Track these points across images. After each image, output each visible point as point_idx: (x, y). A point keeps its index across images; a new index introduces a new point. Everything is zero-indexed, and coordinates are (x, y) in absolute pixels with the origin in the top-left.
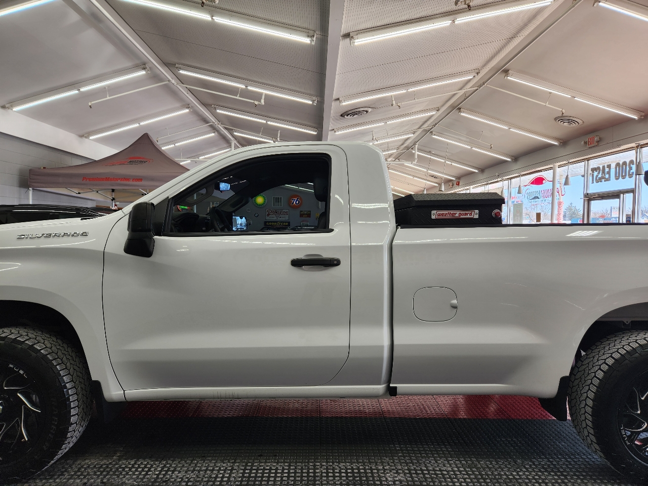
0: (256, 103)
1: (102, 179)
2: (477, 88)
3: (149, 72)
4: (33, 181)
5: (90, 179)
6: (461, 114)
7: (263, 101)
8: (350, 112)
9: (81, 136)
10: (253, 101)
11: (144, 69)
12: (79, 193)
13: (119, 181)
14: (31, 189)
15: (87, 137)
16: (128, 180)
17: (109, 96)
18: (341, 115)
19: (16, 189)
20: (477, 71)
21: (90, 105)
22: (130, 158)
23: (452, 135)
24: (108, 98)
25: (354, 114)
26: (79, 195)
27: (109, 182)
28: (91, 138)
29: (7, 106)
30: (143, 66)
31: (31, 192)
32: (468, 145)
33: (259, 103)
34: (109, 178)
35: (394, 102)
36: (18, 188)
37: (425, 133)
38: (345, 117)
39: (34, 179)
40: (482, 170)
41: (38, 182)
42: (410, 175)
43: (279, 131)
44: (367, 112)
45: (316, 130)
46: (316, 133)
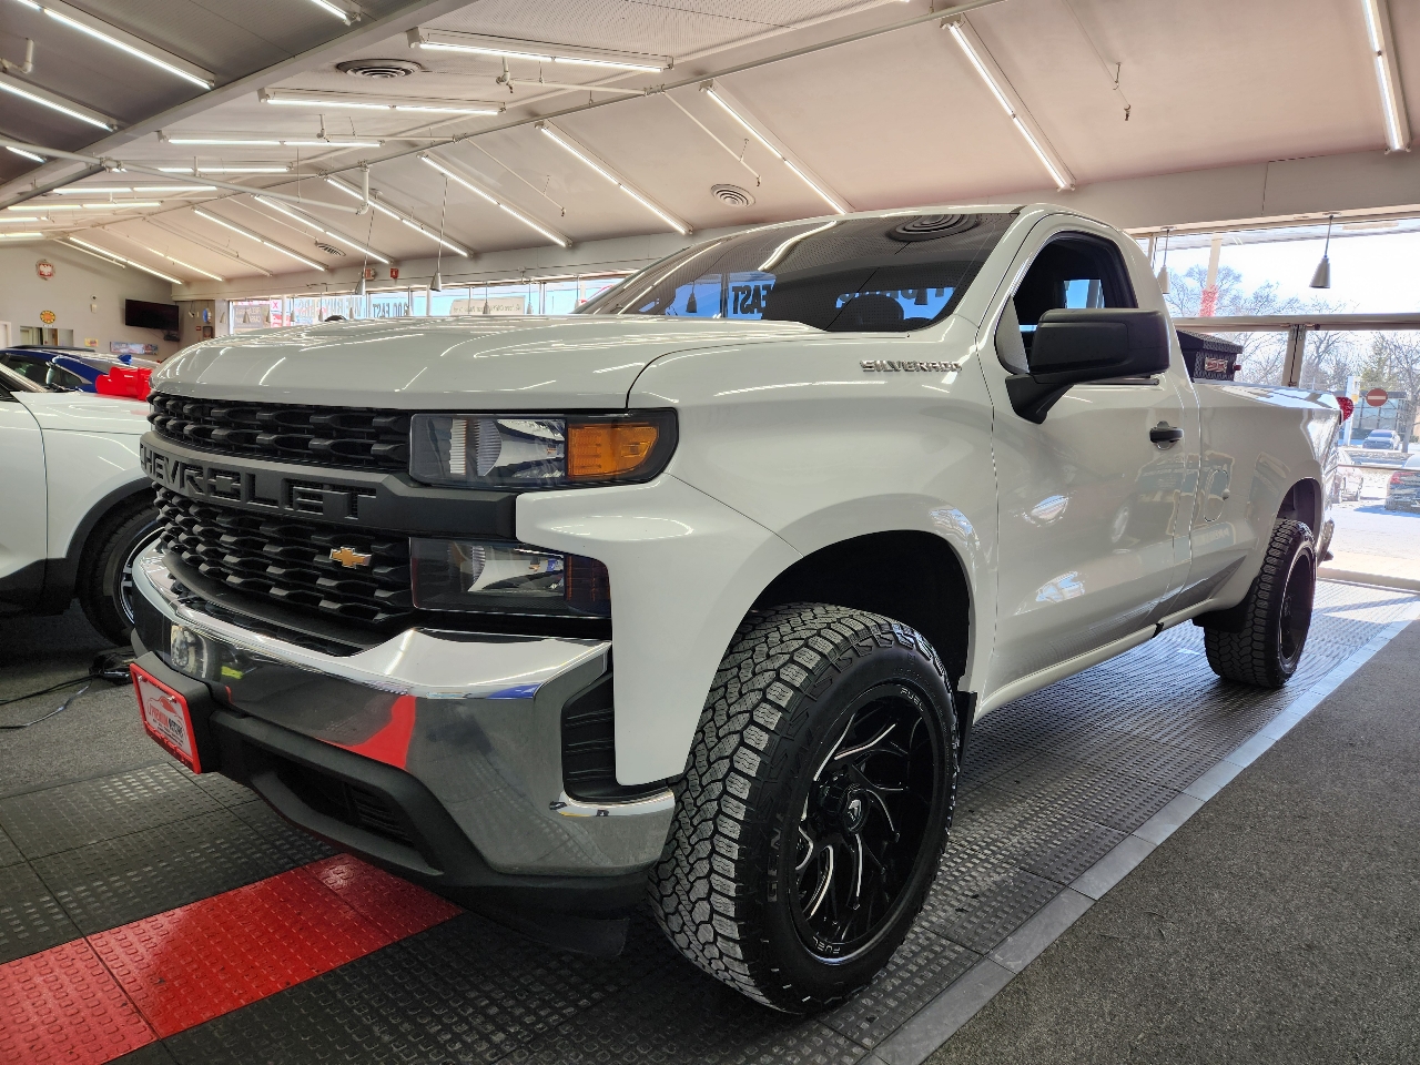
2: (643, 93)
6: (542, 130)
18: (339, 65)
20: (670, 61)
23: (469, 168)
32: (493, 196)
38: (349, 72)
40: (476, 254)
42: (254, 233)
44: (408, 73)
45: (211, 76)
46: (205, 86)
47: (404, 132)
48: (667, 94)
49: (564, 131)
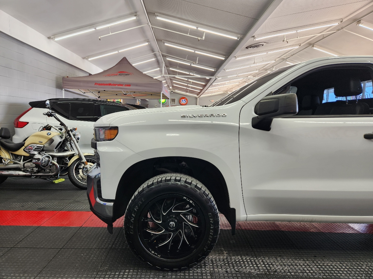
0: (199, 38)
1: (107, 85)
2: (336, 31)
3: (138, 18)
4: (65, 84)
5: (99, 84)
6: (314, 48)
7: (204, 37)
8: (253, 45)
9: (84, 58)
10: (197, 38)
11: (136, 16)
12: (85, 93)
13: (117, 86)
14: (63, 89)
15: (87, 59)
16: (122, 85)
17: (111, 33)
18: (246, 48)
19: (55, 89)
20: (341, 20)
21: (99, 38)
22: (119, 72)
24: (111, 34)
25: (254, 47)
26: (84, 94)
27: (111, 86)
28: (89, 59)
29: (52, 37)
30: (135, 14)
31: (63, 91)
33: (201, 39)
34: (111, 84)
35: (285, 39)
36: (56, 89)
37: (282, 60)
38: (249, 48)
39: (65, 83)
41: (67, 85)
43: (198, 57)
44: (263, 45)
45: (225, 57)
46: (224, 59)
47: (281, 56)
48: (344, 29)
49: (321, 46)
